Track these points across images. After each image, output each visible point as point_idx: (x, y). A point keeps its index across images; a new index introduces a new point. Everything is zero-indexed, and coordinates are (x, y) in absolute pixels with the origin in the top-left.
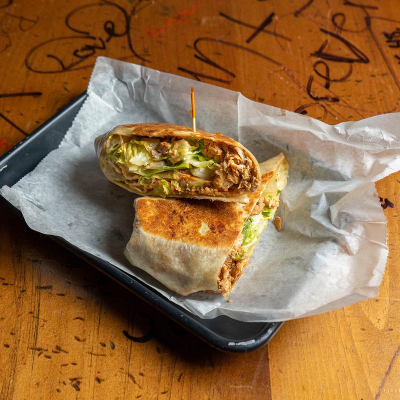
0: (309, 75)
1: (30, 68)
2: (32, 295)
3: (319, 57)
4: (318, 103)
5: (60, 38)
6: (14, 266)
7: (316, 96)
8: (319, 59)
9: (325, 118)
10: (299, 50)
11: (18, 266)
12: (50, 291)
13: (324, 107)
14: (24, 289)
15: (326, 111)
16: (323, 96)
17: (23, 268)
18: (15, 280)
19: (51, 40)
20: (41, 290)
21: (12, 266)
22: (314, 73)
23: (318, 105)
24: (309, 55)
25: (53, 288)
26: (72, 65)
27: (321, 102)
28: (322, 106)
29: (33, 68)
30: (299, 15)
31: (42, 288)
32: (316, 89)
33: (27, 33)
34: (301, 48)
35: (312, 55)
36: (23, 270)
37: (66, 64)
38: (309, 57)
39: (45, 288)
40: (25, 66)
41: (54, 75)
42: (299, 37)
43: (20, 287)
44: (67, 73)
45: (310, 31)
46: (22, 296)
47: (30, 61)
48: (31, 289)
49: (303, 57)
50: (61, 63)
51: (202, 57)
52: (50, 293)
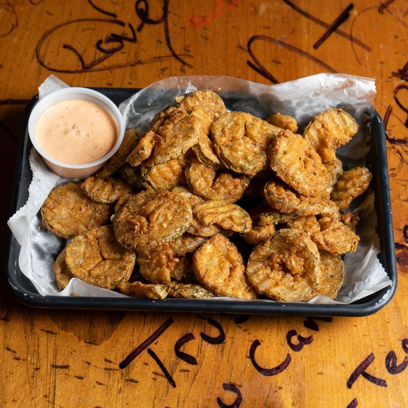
0: (387, 106)
1: (41, 63)
2: (47, 375)
3: (402, 79)
4: (394, 148)
5: (79, 20)
6: (26, 337)
7: (391, 137)
8: (403, 82)
9: (400, 170)
10: (379, 66)
11: (30, 337)
12: (67, 371)
13: (401, 155)
14: (38, 367)
15: (402, 160)
16: (401, 137)
17: (37, 340)
18: (28, 354)
19: (69, 23)
20: (57, 370)
21: (24, 336)
22: (393, 103)
23: (393, 150)
24: (390, 75)
25: (70, 368)
26: (94, 63)
27: (398, 147)
28: (398, 152)
29: (45, 63)
30: (385, 11)
31: (58, 367)
32: (394, 126)
33: (38, 8)
34: (382, 63)
35: (394, 74)
36: (37, 343)
37: (88, 60)
38: (390, 78)
39: (62, 367)
40: (35, 60)
41: (72, 75)
42: (381, 46)
43: (34, 364)
44: (88, 74)
45: (396, 37)
46: (35, 376)
47: (41, 53)
48: (45, 367)
49: (382, 77)
50: (81, 58)
51: (257, 66)
52: (66, 374)
